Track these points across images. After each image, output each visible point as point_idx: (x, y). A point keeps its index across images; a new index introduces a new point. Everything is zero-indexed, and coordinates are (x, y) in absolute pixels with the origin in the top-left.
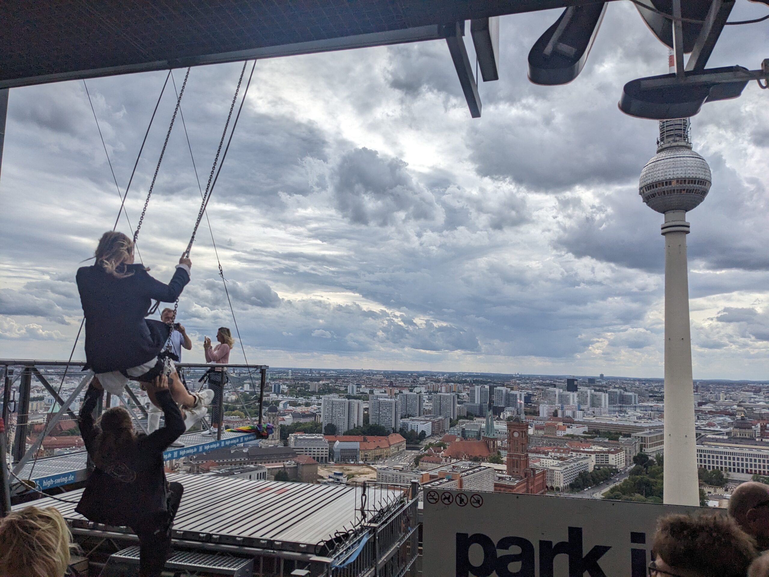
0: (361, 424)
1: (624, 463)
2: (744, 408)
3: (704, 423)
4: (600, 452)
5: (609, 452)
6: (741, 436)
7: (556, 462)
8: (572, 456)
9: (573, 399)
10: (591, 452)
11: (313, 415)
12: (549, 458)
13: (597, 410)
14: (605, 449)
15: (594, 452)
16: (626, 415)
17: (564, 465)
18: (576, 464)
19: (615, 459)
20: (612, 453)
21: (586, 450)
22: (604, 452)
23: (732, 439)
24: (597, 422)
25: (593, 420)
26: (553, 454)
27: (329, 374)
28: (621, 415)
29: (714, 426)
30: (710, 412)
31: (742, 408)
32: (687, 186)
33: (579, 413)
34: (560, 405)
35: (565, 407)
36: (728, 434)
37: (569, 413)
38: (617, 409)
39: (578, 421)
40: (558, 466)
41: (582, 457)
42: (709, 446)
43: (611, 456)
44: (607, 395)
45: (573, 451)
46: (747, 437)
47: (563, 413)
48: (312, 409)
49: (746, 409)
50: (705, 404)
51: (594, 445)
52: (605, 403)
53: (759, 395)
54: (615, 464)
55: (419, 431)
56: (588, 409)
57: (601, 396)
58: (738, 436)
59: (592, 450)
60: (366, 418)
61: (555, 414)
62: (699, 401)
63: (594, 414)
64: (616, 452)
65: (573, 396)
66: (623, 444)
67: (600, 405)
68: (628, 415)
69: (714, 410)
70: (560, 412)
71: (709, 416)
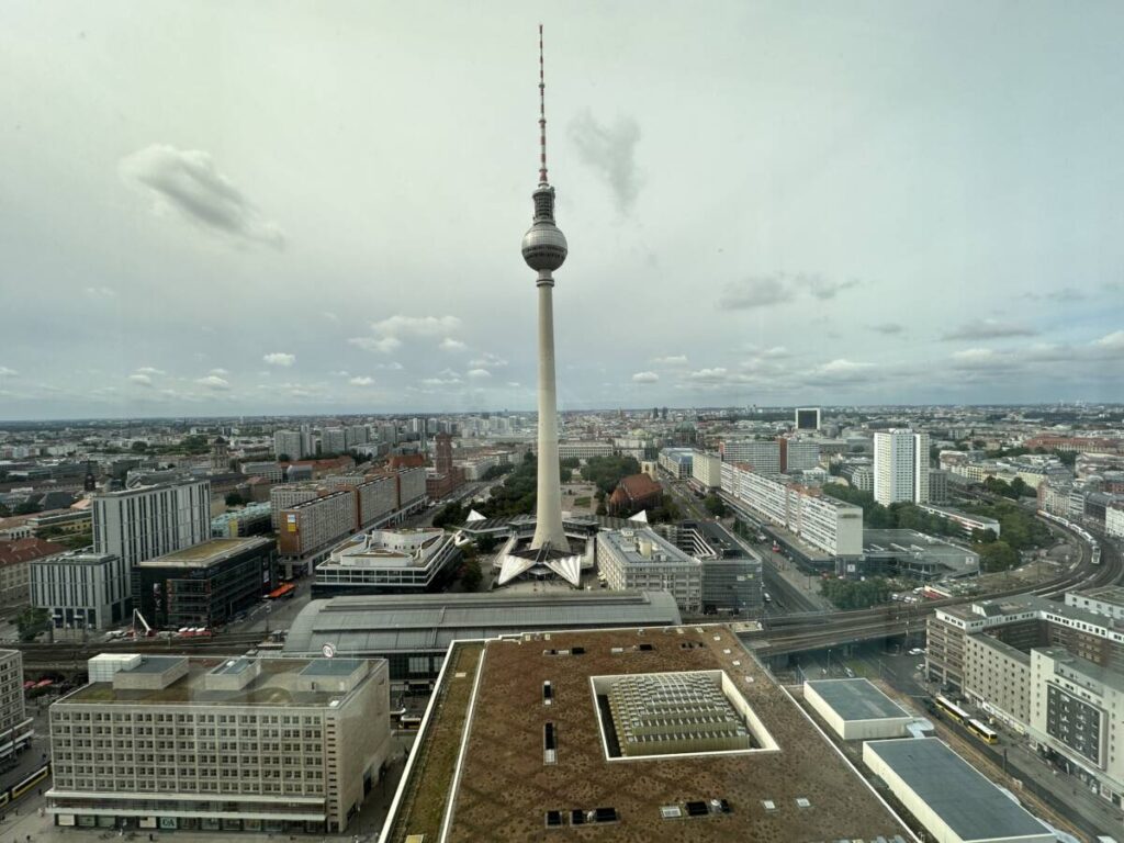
0: (314, 452)
1: (518, 460)
4: (503, 454)
5: (509, 454)
7: (472, 463)
8: (483, 459)
9: (486, 424)
10: (497, 455)
11: (267, 449)
12: (467, 461)
13: (501, 430)
14: (506, 452)
15: (499, 455)
16: (520, 432)
17: (477, 464)
19: (512, 458)
20: (511, 454)
21: (494, 453)
22: (506, 454)
25: (499, 436)
26: (470, 458)
27: (282, 419)
28: (517, 432)
32: (552, 251)
33: (490, 433)
34: (477, 428)
35: (480, 430)
36: (580, 438)
37: (482, 433)
38: (515, 428)
39: (489, 438)
40: (473, 466)
41: (491, 458)
43: (510, 456)
44: (509, 420)
45: (485, 455)
46: (590, 438)
48: (266, 444)
49: (591, 424)
51: (499, 451)
52: (507, 425)
54: (512, 461)
55: (367, 454)
56: (496, 430)
60: (319, 448)
61: (474, 434)
70: (477, 434)
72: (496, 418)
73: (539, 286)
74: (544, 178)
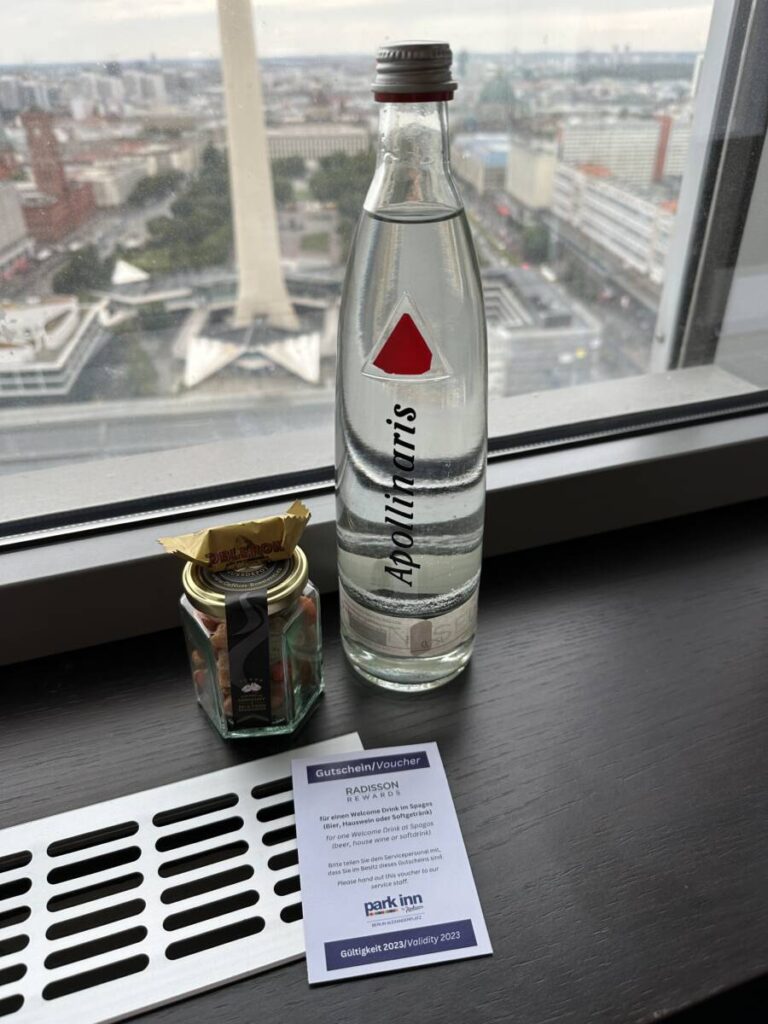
1: (190, 164)
4: (159, 153)
5: (170, 151)
9: (117, 86)
13: (150, 101)
14: (165, 148)
17: (115, 175)
20: (174, 152)
21: (142, 152)
22: (165, 152)
26: (100, 163)
34: (100, 98)
35: (107, 100)
38: (177, 98)
39: (128, 118)
40: (108, 177)
43: (173, 156)
47: (106, 109)
52: (160, 91)
59: (150, 152)
61: (96, 112)
66: (187, 140)
70: (101, 108)
72: (137, 75)
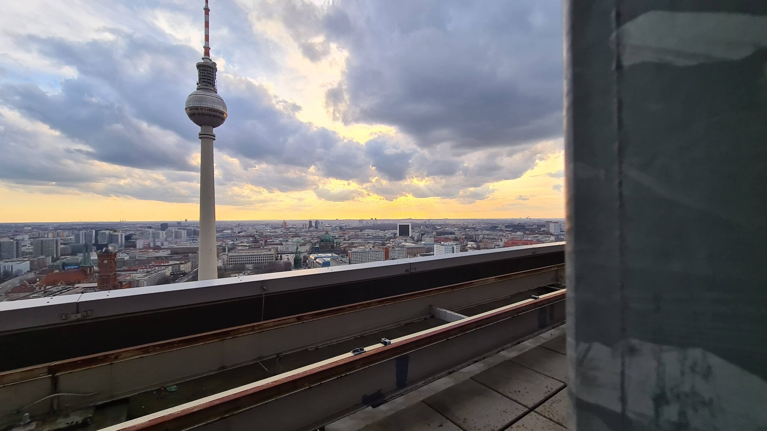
1: (191, 269)
2: (259, 233)
3: (239, 242)
4: (174, 265)
5: (181, 264)
6: (255, 247)
7: (142, 275)
8: (155, 270)
9: (163, 235)
10: (169, 265)
12: (139, 273)
13: (178, 240)
14: (178, 262)
15: (171, 265)
16: (197, 242)
17: (147, 276)
18: (156, 274)
19: (184, 267)
20: (183, 264)
21: (165, 264)
22: (177, 264)
23: (250, 247)
24: (177, 247)
25: (175, 246)
26: (141, 270)
28: (194, 242)
29: (244, 243)
30: (243, 236)
31: (258, 233)
32: (213, 113)
33: (166, 243)
34: (152, 239)
35: (156, 240)
36: (249, 246)
37: (158, 244)
38: (192, 239)
39: (164, 248)
40: (143, 277)
41: (162, 269)
42: (238, 253)
43: (182, 266)
44: (186, 231)
45: (156, 266)
46: (257, 247)
47: (154, 244)
49: (260, 233)
50: (241, 232)
51: (171, 261)
52: (184, 235)
53: (267, 227)
54: (184, 270)
55: (14, 271)
56: (173, 240)
57: (181, 232)
58: (253, 247)
59: (169, 264)
62: (239, 231)
63: (176, 243)
64: (186, 263)
65: (163, 233)
66: (190, 258)
67: (181, 237)
68: (198, 242)
69: (245, 235)
71: (242, 238)
73: (200, 138)
74: (207, 53)
